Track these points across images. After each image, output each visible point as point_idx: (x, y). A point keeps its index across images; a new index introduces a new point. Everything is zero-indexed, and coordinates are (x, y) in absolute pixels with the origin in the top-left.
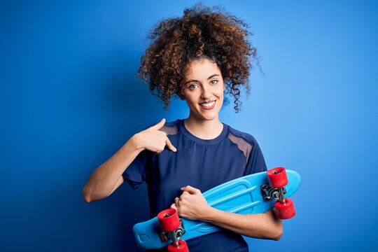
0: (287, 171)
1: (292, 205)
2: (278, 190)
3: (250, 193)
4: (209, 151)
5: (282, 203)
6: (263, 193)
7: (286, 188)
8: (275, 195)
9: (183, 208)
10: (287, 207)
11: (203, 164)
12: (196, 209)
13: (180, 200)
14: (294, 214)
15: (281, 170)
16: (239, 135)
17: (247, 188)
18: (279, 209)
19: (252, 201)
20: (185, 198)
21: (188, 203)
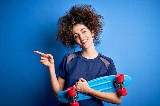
0: (124, 75)
1: (126, 90)
2: (120, 84)
3: (108, 83)
4: (91, 64)
5: (121, 89)
6: (114, 84)
7: (124, 83)
8: (118, 86)
9: (78, 87)
10: (123, 91)
11: (88, 69)
12: (84, 88)
13: (77, 84)
14: (126, 94)
15: (122, 75)
16: (105, 58)
17: (107, 81)
18: (120, 92)
19: (109, 87)
20: (79, 83)
21: (80, 85)
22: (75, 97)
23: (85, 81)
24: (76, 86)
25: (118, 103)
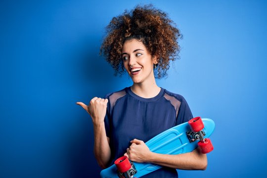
0: (202, 119)
1: (209, 142)
2: (198, 134)
3: (179, 138)
5: (202, 142)
6: (189, 137)
7: (205, 131)
8: (197, 137)
9: (133, 155)
10: (206, 145)
11: (146, 116)
12: (141, 155)
13: (130, 149)
14: (212, 149)
15: (198, 118)
17: (177, 135)
18: (201, 146)
19: (182, 144)
20: (133, 148)
21: (136, 151)
22: (131, 173)
23: (142, 142)
24: (129, 154)
25: (202, 167)
